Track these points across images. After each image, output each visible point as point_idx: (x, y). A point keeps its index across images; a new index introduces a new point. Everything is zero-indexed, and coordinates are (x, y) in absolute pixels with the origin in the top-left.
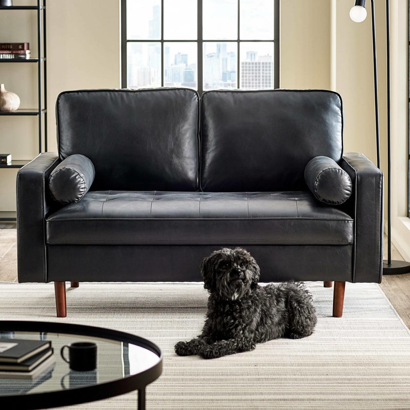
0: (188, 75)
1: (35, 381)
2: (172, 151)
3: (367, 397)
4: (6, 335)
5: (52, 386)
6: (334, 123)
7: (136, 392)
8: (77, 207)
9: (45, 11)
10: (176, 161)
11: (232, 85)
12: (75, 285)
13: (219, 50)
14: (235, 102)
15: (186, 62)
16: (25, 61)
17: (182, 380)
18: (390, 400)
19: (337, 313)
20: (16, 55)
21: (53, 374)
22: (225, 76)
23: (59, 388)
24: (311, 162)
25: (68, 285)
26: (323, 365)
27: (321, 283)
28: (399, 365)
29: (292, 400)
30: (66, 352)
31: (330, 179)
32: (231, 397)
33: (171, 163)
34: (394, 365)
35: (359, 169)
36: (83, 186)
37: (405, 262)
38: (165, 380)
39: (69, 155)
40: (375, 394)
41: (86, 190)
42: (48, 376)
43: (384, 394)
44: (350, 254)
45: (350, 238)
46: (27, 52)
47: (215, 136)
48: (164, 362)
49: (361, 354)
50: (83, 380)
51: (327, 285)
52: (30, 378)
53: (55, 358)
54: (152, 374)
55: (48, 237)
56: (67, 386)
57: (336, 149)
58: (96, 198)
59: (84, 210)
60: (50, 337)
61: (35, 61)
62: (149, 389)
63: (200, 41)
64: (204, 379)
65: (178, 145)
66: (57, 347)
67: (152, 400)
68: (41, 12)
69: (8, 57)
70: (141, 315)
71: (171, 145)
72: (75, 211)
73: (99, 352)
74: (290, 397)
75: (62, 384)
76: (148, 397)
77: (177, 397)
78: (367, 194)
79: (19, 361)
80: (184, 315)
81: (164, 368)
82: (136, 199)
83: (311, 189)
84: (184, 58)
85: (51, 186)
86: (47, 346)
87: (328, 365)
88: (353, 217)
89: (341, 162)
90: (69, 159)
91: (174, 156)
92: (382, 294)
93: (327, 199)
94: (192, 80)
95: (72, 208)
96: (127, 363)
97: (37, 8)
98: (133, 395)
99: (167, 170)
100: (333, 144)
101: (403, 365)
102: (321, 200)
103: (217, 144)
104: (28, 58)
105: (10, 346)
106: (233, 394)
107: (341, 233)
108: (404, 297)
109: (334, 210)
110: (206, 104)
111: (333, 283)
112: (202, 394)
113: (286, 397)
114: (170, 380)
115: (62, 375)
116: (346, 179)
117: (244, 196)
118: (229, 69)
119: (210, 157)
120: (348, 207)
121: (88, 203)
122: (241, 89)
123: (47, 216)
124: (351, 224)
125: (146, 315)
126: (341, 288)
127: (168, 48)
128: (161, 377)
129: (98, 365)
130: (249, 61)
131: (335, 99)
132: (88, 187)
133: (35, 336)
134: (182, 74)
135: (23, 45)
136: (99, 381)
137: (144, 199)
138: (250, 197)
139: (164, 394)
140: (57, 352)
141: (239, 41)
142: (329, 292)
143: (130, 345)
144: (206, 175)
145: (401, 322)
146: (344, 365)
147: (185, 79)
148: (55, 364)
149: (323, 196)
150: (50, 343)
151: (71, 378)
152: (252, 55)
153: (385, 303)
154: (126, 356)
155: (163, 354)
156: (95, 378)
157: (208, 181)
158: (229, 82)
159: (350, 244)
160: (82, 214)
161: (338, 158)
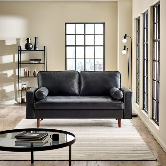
0: (82, 67)
1: (44, 144)
2: (71, 86)
3: (126, 147)
4: (36, 132)
5: (48, 145)
6: (118, 79)
7: (69, 146)
8: (44, 100)
9: (46, 51)
10: (72, 89)
11: (93, 70)
12: (42, 120)
13: (90, 61)
14: (89, 74)
15: (81, 64)
16: (41, 64)
17: (80, 143)
18: (132, 148)
19: (120, 126)
20: (39, 62)
21: (48, 142)
22: (91, 68)
23: (50, 145)
24: (112, 89)
25: (40, 119)
26: (116, 139)
27: (115, 119)
28: (134, 139)
29: (108, 148)
30: (51, 136)
31: (117, 93)
32: (92, 147)
33: (71, 89)
34: (133, 139)
35: (126, 91)
36: (45, 95)
37: (136, 114)
38: (76, 143)
39: (41, 87)
40: (128, 147)
41: (46, 96)
42: (47, 142)
43: (131, 147)
44: (123, 112)
45: (123, 108)
46: (42, 61)
47: (83, 83)
48: (76, 139)
49: (125, 137)
50: (56, 143)
51: (116, 119)
52: (43, 143)
53: (49, 138)
54: (73, 142)
55: (35, 108)
56: (52, 145)
57: (119, 86)
58: (49, 98)
59: (45, 101)
60: (47, 132)
61: (44, 64)
62: (72, 145)
63: (85, 59)
64: (86, 143)
65: (73, 85)
66: (49, 135)
67: (73, 148)
68: (45, 52)
69: (37, 63)
70: (70, 127)
71: (71, 85)
72: (43, 101)
73: (60, 136)
74: (107, 147)
75: (50, 144)
76: (72, 147)
77: (79, 147)
78: (128, 97)
79: (40, 138)
80: (81, 127)
81: (76, 140)
82: (61, 98)
83: (111, 96)
84: (81, 63)
85: (36, 95)
86: (47, 135)
87: (117, 139)
88: (124, 102)
89: (120, 89)
90: (41, 88)
91: (72, 87)
92: (130, 122)
93: (116, 98)
94: (83, 68)
95: (42, 100)
96: (67, 139)
97: (44, 51)
98: (68, 147)
99: (70, 91)
100: (118, 84)
101: (135, 139)
102: (114, 98)
103: (84, 84)
104: (42, 63)
105: (37, 135)
106: (93, 147)
107: (120, 107)
108: (136, 123)
109: (118, 101)
110: (81, 74)
111: (118, 119)
112: (85, 147)
113: (106, 147)
114: (77, 143)
115: (50, 142)
116: (122, 93)
117: (92, 97)
118: (92, 66)
119: (82, 88)
120: (122, 100)
121: (47, 99)
122: (95, 71)
123: (35, 102)
124: (123, 104)
125: (71, 127)
126: (120, 120)
127: (77, 61)
128: (75, 142)
129: (59, 140)
130: (97, 64)
131: (118, 73)
132: (47, 95)
133: (44, 132)
134: (80, 67)
135: (41, 60)
136: (60, 144)
137: (63, 98)
138: (94, 98)
139: (76, 147)
140: (49, 136)
141: (94, 59)
142: (117, 121)
143: (67, 135)
144: (81, 92)
145: (135, 129)
146: (121, 139)
147: (81, 68)
148: (49, 139)
149: (115, 97)
150: (47, 134)
151: (53, 143)
152: (98, 62)
153: (131, 124)
154: (66, 137)
155: (76, 137)
156: (59, 143)
157: (82, 94)
158: (92, 69)
159: (123, 109)
160: (45, 102)
161: (119, 88)
